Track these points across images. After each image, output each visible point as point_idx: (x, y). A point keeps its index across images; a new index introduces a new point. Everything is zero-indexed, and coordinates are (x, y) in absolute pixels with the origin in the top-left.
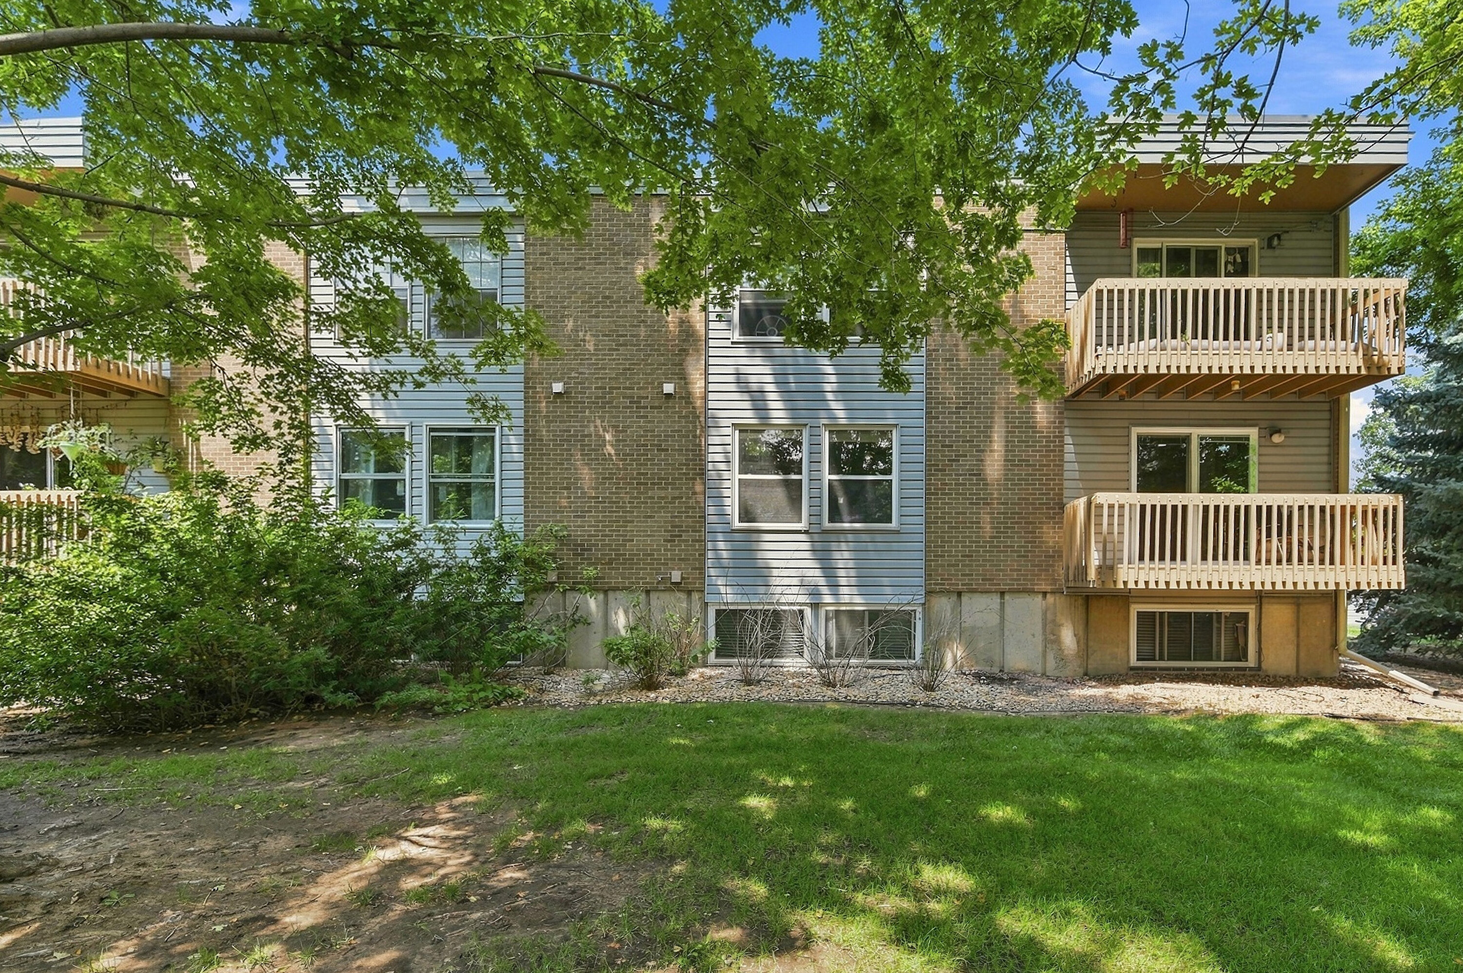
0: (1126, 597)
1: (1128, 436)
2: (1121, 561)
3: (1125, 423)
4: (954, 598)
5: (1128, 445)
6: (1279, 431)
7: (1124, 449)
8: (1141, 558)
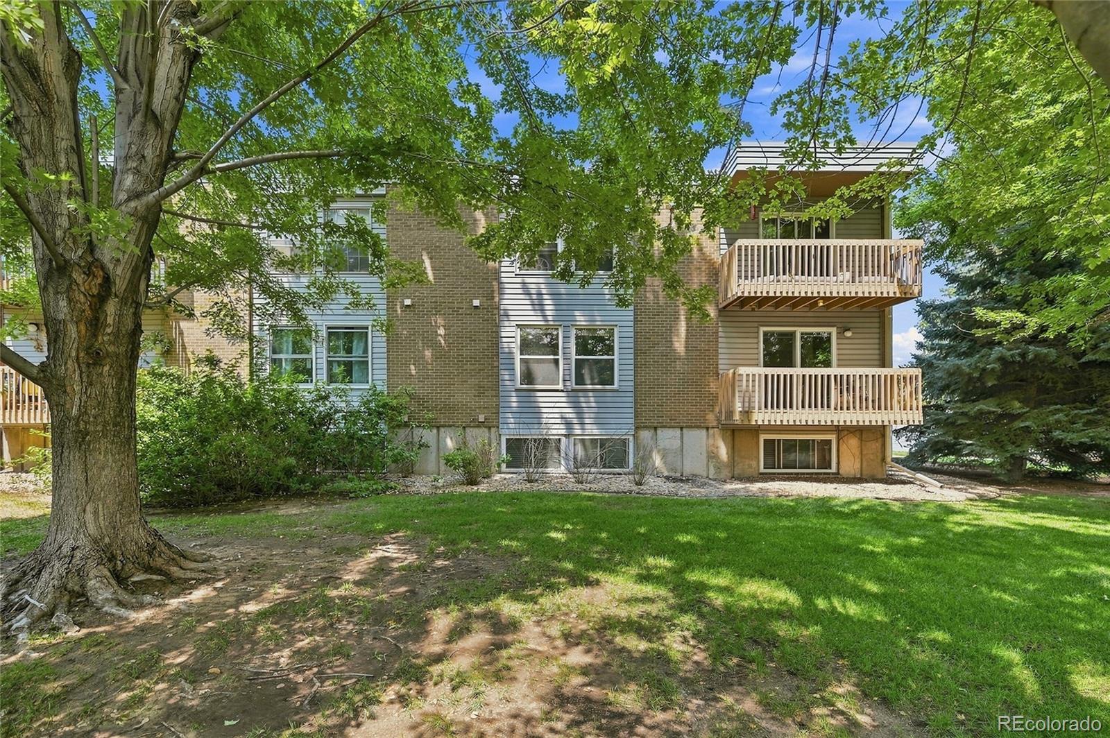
0: (757, 430)
1: (758, 332)
2: (754, 408)
3: (756, 325)
4: (652, 431)
5: (758, 338)
6: (849, 330)
7: (755, 341)
8: (766, 407)
